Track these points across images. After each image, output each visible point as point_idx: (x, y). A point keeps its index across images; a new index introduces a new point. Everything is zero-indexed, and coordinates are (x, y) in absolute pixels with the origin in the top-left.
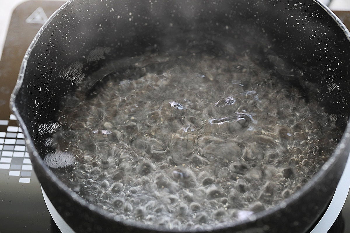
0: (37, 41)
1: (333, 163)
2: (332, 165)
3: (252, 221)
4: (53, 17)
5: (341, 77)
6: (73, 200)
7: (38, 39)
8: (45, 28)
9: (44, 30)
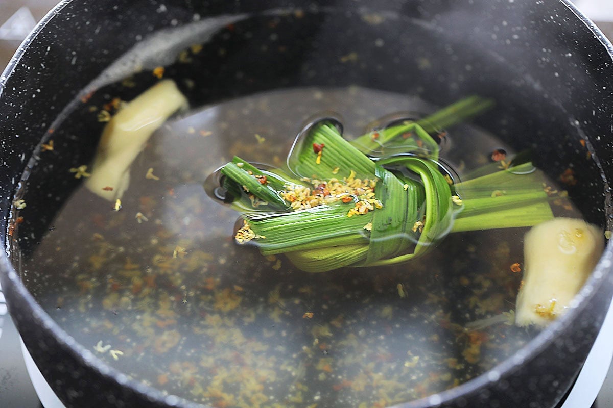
0: (18, 62)
1: (588, 295)
2: (586, 298)
3: (434, 406)
4: (49, 17)
5: (599, 138)
6: (86, 364)
7: (19, 59)
8: (34, 37)
9: (31, 42)
